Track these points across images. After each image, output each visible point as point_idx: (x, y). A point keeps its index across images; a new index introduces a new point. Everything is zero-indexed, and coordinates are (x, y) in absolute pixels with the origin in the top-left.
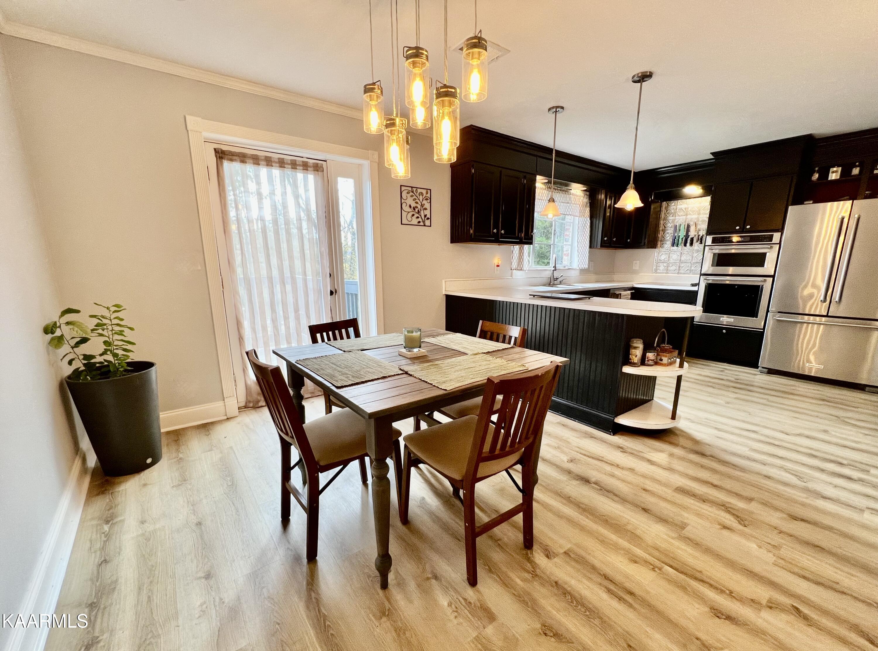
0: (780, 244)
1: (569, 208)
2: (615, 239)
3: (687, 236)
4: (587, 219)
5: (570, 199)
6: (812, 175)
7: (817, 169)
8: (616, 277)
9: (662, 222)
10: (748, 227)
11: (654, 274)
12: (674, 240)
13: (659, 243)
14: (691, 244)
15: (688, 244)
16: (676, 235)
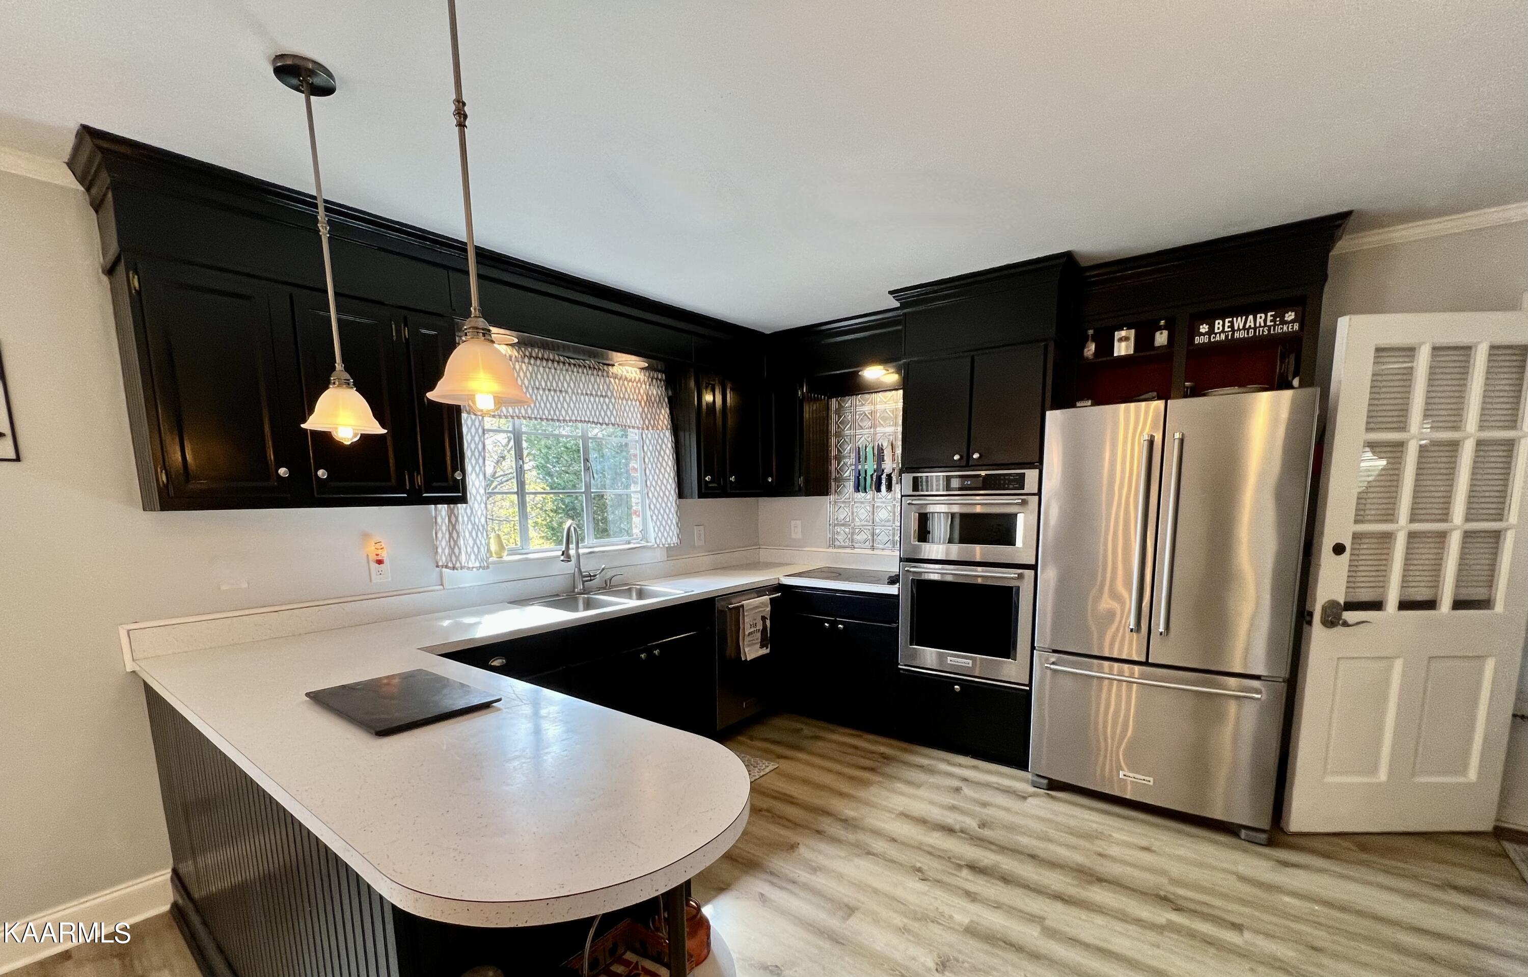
0: (1039, 494)
1: (608, 407)
2: (733, 479)
3: (879, 471)
4: (664, 435)
5: (608, 388)
6: (1083, 346)
7: (1091, 332)
8: (764, 554)
9: (833, 441)
10: (976, 456)
11: (831, 550)
12: (858, 477)
13: (833, 484)
14: (889, 488)
15: (883, 488)
16: (860, 467)
